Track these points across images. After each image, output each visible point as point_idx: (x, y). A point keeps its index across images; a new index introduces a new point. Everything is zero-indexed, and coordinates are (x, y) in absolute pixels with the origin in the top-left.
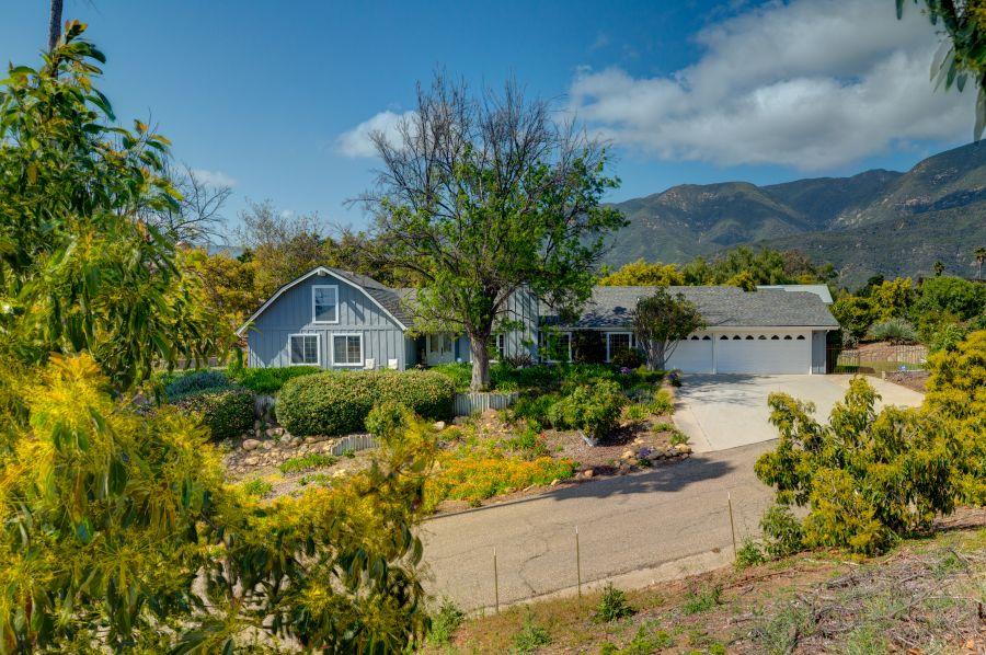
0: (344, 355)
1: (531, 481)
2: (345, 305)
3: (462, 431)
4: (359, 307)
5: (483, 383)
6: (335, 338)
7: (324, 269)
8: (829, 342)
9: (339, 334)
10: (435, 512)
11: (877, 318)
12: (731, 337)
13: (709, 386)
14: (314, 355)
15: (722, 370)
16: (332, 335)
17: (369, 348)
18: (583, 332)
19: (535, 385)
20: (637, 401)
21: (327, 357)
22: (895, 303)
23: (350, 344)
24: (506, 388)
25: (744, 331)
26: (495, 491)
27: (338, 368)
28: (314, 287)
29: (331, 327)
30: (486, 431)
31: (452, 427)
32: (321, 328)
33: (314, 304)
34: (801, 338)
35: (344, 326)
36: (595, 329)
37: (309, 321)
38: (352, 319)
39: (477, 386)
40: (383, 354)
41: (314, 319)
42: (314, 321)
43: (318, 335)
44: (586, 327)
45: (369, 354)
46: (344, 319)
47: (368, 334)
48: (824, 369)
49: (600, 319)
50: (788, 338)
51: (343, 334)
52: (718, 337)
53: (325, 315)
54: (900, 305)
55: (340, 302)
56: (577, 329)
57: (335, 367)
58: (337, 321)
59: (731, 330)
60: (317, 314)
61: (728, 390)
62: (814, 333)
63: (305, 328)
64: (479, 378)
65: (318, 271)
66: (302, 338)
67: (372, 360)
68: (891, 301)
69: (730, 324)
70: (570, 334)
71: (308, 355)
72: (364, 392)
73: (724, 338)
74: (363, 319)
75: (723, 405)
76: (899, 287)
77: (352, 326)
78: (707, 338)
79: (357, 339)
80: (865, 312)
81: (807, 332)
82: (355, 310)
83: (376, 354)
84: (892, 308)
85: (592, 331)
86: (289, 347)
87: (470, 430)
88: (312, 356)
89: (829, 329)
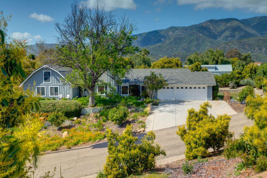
0: (53, 93)
1: (90, 140)
2: (53, 77)
3: (82, 121)
4: (58, 78)
5: (92, 104)
6: (51, 87)
7: (46, 66)
8: (213, 90)
9: (52, 86)
10: (57, 150)
11: (244, 78)
12: (180, 88)
13: (167, 105)
14: (44, 93)
15: (177, 99)
16: (49, 87)
17: (61, 91)
18: (132, 86)
19: (109, 105)
20: (138, 111)
21: (48, 93)
22: (251, 72)
23: (55, 90)
24: (100, 106)
25: (184, 86)
26: (78, 143)
27: (52, 97)
28: (44, 71)
29: (50, 84)
30: (89, 121)
31: (79, 119)
32: (46, 84)
33: (44, 77)
34: (204, 88)
35: (53, 84)
36: (136, 84)
37: (42, 82)
38: (56, 81)
39: (90, 105)
40: (65, 93)
41: (44, 81)
42: (44, 82)
43: (45, 87)
44: (133, 84)
45: (61, 93)
46: (53, 81)
47: (61, 86)
48: (211, 98)
49: (139, 81)
50: (199, 88)
51: (53, 86)
52: (176, 88)
53: (47, 80)
54: (252, 73)
55: (52, 76)
56: (131, 84)
57: (50, 97)
58: (51, 82)
59: (180, 85)
60: (45, 80)
61: (172, 107)
62: (208, 86)
63: (41, 84)
64: (91, 103)
65: (44, 66)
66: (40, 87)
67: (62, 95)
68: (249, 72)
69: (179, 83)
70: (128, 86)
71: (42, 93)
72: (51, 108)
73: (178, 88)
74: (59, 82)
75: (167, 113)
76: (252, 67)
77: (56, 84)
78: (172, 88)
79: (57, 88)
80: (240, 76)
81: (206, 86)
82: (57, 79)
83: (63, 93)
84: (249, 74)
85: (135, 85)
86: (36, 91)
87: (84, 120)
88: (43, 93)
89: (212, 85)
